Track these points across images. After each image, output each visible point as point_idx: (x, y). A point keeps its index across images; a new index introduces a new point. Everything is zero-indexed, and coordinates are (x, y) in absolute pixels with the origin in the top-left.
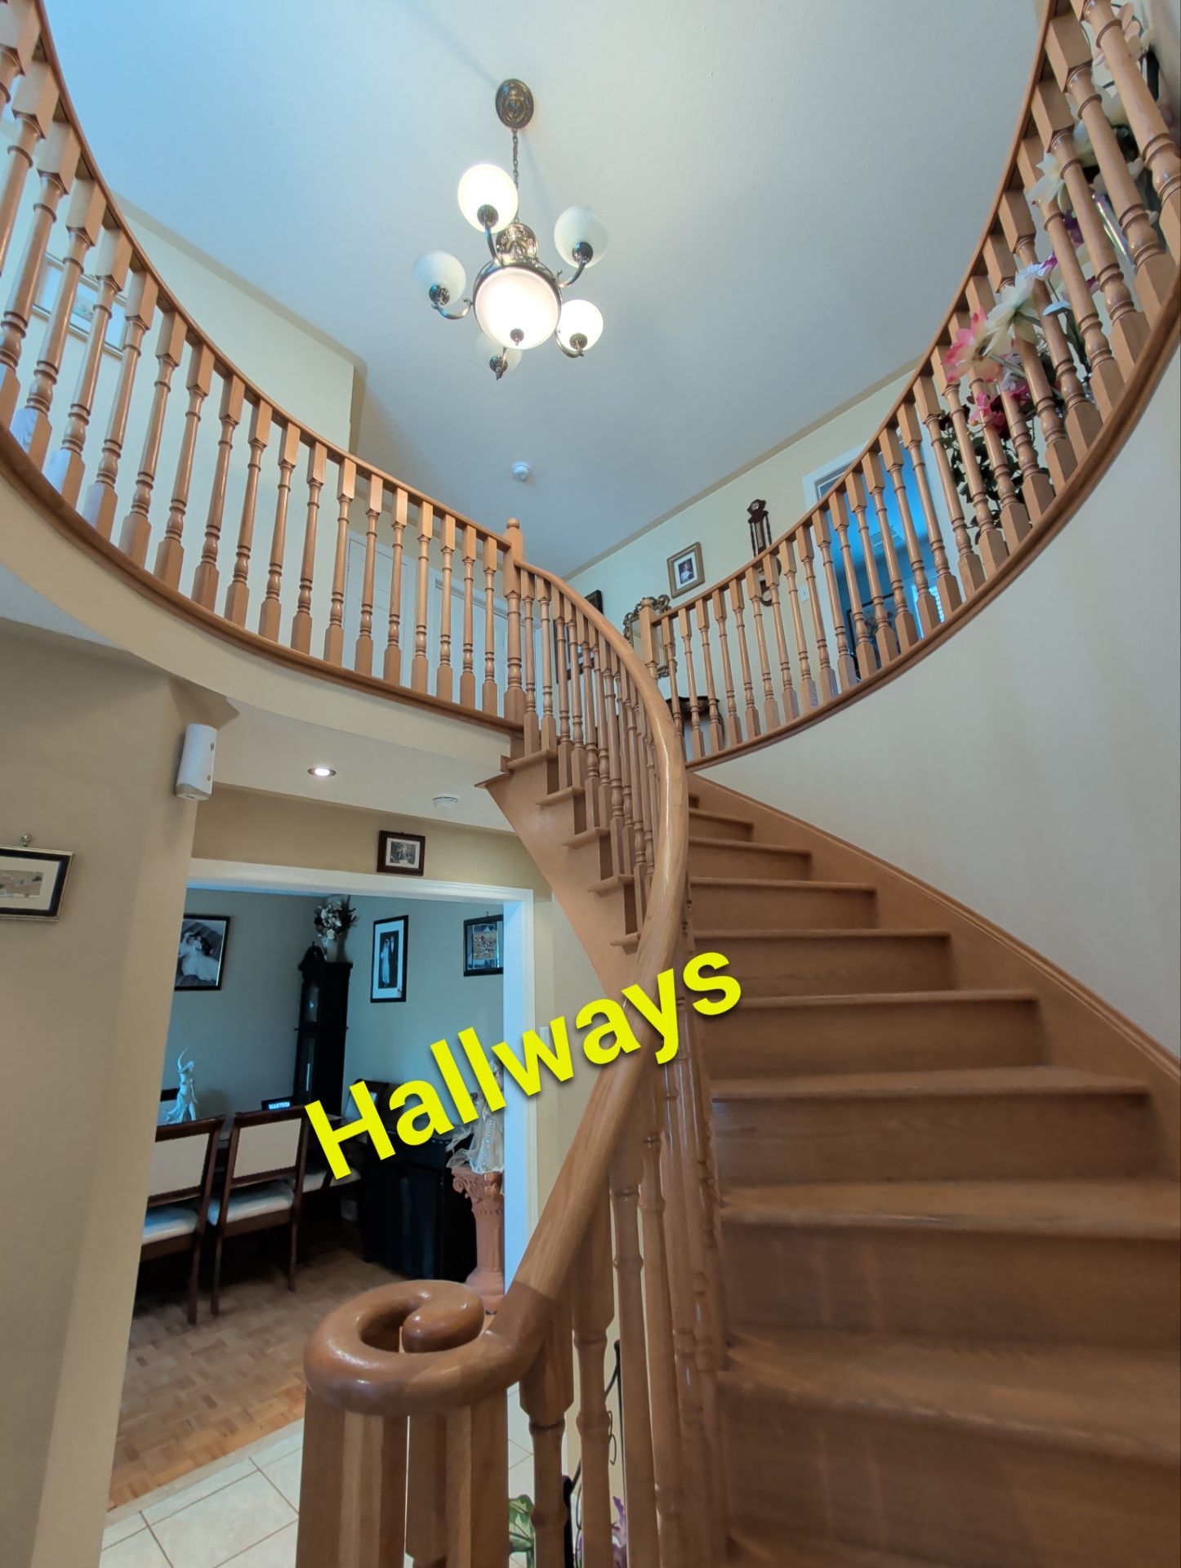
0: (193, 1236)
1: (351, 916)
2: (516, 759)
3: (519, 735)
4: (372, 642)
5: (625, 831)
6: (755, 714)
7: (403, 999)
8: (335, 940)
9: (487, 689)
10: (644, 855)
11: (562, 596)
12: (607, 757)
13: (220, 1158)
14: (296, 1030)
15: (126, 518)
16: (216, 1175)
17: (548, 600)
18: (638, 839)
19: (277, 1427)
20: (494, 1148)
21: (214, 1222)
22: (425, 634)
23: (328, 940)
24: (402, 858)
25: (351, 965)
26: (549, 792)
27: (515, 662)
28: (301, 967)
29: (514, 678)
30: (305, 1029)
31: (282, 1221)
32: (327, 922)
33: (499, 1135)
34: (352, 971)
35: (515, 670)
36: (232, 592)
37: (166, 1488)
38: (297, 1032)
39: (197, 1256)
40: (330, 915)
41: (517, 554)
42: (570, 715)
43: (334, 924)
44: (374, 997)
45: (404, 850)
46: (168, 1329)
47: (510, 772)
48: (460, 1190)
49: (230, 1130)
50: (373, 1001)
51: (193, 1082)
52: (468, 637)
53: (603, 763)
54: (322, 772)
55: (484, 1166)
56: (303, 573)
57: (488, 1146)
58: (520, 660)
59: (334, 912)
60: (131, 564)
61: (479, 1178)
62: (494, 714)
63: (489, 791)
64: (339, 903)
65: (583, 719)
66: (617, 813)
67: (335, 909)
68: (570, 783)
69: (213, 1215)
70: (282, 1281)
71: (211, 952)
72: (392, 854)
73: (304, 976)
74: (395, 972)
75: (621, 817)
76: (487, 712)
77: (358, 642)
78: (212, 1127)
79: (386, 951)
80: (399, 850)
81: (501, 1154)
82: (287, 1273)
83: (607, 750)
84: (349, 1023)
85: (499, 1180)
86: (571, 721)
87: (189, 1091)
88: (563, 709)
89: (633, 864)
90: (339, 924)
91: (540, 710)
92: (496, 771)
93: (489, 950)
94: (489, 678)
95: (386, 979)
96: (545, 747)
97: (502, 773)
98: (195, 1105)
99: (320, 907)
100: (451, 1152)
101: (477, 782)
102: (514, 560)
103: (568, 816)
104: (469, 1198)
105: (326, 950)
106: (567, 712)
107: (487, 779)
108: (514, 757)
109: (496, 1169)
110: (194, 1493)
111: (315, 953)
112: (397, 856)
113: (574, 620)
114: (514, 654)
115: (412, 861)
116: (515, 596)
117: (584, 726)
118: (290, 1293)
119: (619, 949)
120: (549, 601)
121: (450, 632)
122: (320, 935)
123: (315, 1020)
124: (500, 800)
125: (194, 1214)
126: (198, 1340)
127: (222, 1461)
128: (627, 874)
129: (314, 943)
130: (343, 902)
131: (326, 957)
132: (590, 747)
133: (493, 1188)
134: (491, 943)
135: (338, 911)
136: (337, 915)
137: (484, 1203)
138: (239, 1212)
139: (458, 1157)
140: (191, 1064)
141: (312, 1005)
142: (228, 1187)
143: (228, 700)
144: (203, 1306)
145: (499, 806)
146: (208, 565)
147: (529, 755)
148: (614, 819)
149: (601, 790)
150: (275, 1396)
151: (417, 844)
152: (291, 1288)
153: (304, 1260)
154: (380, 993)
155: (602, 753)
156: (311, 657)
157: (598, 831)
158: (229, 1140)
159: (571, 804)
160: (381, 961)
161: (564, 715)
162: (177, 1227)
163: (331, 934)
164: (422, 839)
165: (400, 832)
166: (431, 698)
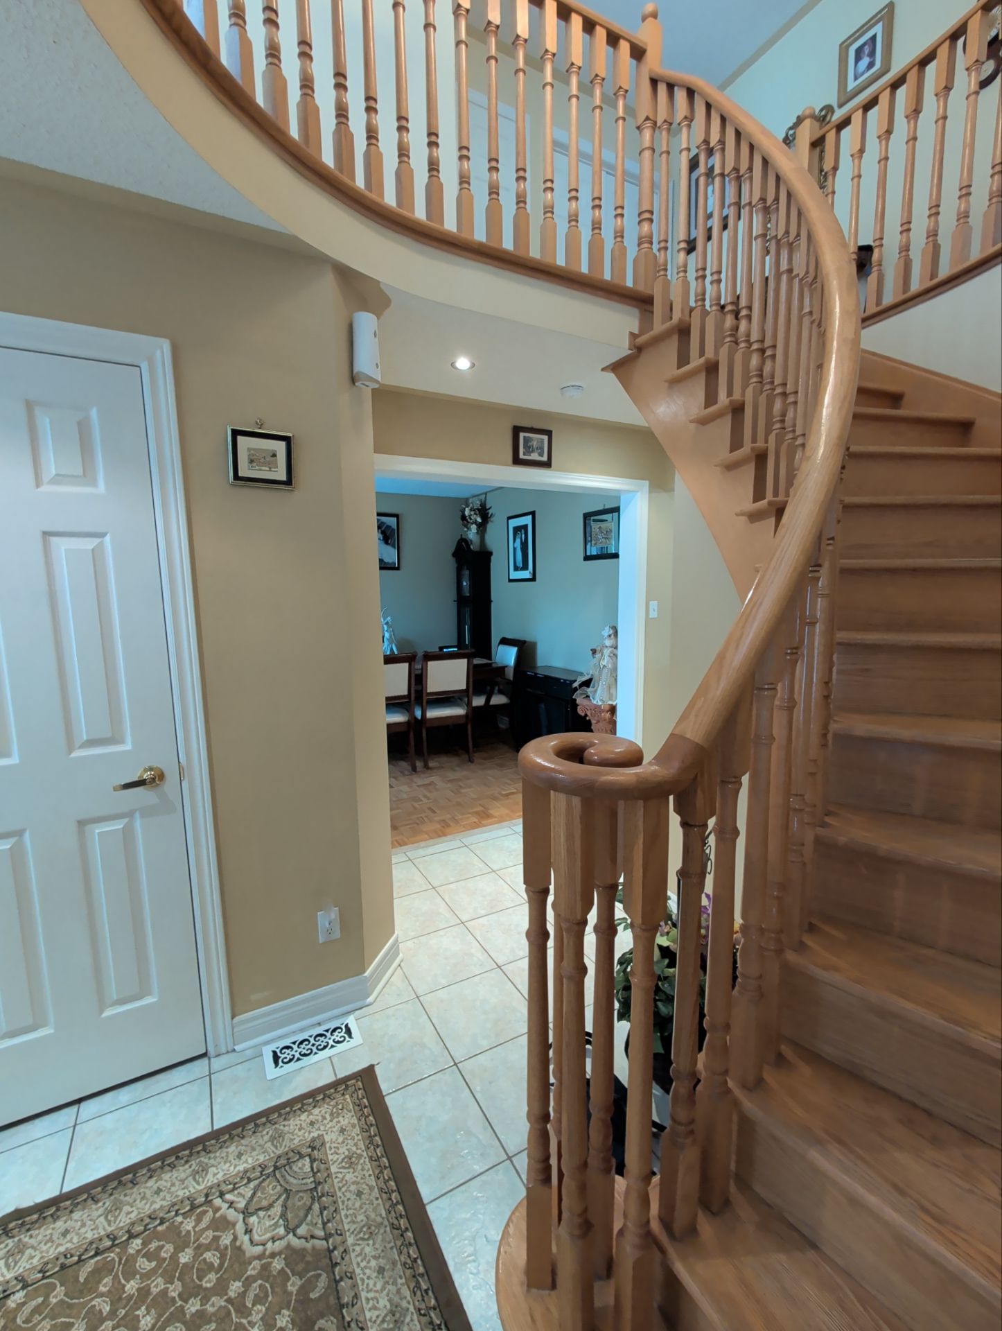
0: (408, 723)
1: (488, 513)
2: (644, 334)
3: (648, 307)
4: (501, 206)
5: (762, 399)
6: (936, 248)
7: (533, 579)
8: (477, 533)
9: (617, 253)
10: (783, 421)
11: (709, 106)
12: (749, 317)
13: (417, 680)
14: (455, 601)
15: (264, 72)
16: (416, 691)
17: (690, 119)
18: (778, 405)
19: (473, 828)
20: (609, 688)
21: (419, 718)
22: (552, 189)
23: (472, 533)
24: (533, 451)
25: (490, 554)
26: (679, 367)
27: (646, 216)
28: (454, 555)
29: (645, 237)
30: (461, 601)
31: (463, 721)
32: (471, 519)
33: (613, 679)
34: (492, 558)
35: (646, 226)
36: (367, 156)
37: (416, 845)
38: (456, 603)
39: (412, 735)
40: (472, 513)
41: (653, 63)
42: (708, 273)
43: (476, 520)
44: (511, 578)
45: (535, 444)
46: (402, 772)
47: (639, 350)
48: (583, 714)
49: (421, 663)
50: (510, 581)
51: (393, 630)
52: (597, 188)
53: (743, 325)
54: (463, 363)
55: (601, 700)
56: (429, 125)
57: (605, 686)
58: (651, 212)
59: (474, 510)
60: (279, 130)
61: (597, 707)
62: (622, 283)
63: (616, 374)
64: (478, 502)
65: (723, 276)
66: (755, 380)
67: (475, 508)
68: (702, 353)
69: (418, 714)
70: (466, 757)
71: (389, 542)
72: (524, 448)
73: (457, 562)
74: (527, 557)
75: (759, 384)
76: (616, 281)
77: (488, 209)
78: (410, 659)
79: (518, 541)
80: (530, 444)
81: (614, 693)
82: (467, 751)
83: (750, 308)
84: (492, 598)
85: (613, 710)
86: (709, 279)
87: (391, 636)
88: (700, 267)
89: (768, 432)
90: (479, 520)
91: (672, 274)
92: (624, 350)
93: (605, 538)
94: (619, 239)
95: (520, 564)
96: (677, 315)
97: (631, 352)
98: (396, 645)
99: (464, 506)
100: (576, 688)
101: (603, 367)
102: (651, 71)
103: (698, 389)
104: (590, 721)
105: (471, 541)
106: (704, 269)
107: (614, 361)
108: (642, 332)
109: (610, 703)
110: (430, 850)
111: (463, 544)
112: (529, 449)
113: (722, 142)
114: (646, 207)
115: (541, 454)
116: (648, 124)
117: (723, 285)
118: (470, 763)
119: (744, 519)
120: (692, 121)
121: (578, 185)
122: (466, 529)
123: (468, 595)
124: (626, 383)
125: (406, 712)
126: (420, 780)
127: (444, 838)
128: (760, 444)
129: (461, 535)
130: (481, 501)
131: (472, 547)
132: (729, 308)
133: (608, 715)
134: (607, 532)
135: (478, 509)
136: (477, 512)
137: (601, 724)
138: (433, 713)
139: (581, 692)
140: (389, 618)
141: (465, 584)
142: (425, 698)
143: (382, 286)
144: (419, 764)
145: (625, 389)
146: (343, 126)
147: (659, 327)
148: (751, 387)
149: (738, 357)
150: (470, 813)
151: (546, 438)
152: (471, 761)
153: (477, 747)
154: (515, 575)
155: (744, 313)
156: (447, 230)
157: (731, 402)
158: (422, 669)
159: (701, 380)
160: (515, 549)
161: (700, 273)
162: (399, 718)
163: (474, 527)
164: (549, 433)
165: (530, 426)
166: (560, 268)
